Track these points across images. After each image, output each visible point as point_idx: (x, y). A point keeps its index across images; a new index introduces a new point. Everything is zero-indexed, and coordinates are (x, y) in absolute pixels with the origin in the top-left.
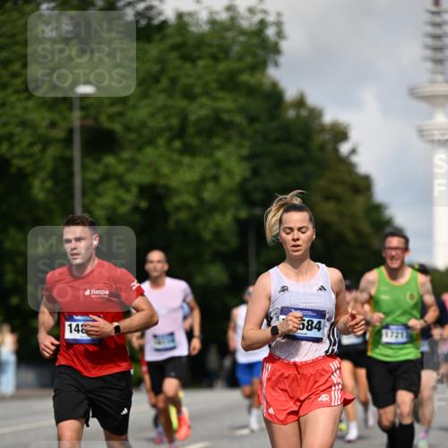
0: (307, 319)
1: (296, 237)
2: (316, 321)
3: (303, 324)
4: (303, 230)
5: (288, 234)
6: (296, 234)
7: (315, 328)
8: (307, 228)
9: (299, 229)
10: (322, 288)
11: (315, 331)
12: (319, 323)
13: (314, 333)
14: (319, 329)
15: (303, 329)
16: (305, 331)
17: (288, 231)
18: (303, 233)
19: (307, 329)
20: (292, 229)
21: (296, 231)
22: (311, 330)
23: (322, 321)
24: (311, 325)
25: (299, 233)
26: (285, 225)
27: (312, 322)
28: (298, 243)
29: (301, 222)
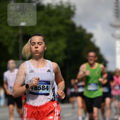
0: (42, 85)
1: (36, 47)
3: (40, 88)
4: (40, 44)
5: (33, 45)
6: (36, 45)
7: (46, 89)
8: (42, 44)
9: (38, 43)
10: (49, 71)
11: (46, 90)
12: (47, 87)
13: (45, 91)
14: (48, 89)
17: (33, 44)
19: (42, 90)
20: (35, 43)
21: (36, 44)
22: (44, 90)
23: (49, 85)
24: (43, 88)
25: (38, 45)
26: (32, 42)
27: (44, 86)
28: (37, 49)
29: (39, 40)
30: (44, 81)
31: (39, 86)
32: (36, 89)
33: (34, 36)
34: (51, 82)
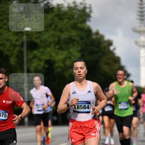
0: (83, 105)
1: (79, 71)
2: (87, 105)
3: (82, 107)
4: (82, 68)
5: (76, 70)
6: (79, 70)
7: (87, 108)
8: (84, 68)
9: (81, 68)
10: (89, 92)
12: (88, 106)
13: (87, 110)
14: (88, 108)
15: (82, 109)
16: (83, 109)
17: (76, 69)
18: (82, 69)
19: (84, 109)
20: (77, 68)
21: (79, 69)
22: (85, 109)
23: (89, 105)
24: (84, 107)
25: (81, 69)
26: (75, 67)
27: (86, 106)
28: (80, 73)
29: (81, 65)
30: (85, 102)
31: (81, 106)
32: (78, 108)
33: (76, 61)
34: (91, 102)
